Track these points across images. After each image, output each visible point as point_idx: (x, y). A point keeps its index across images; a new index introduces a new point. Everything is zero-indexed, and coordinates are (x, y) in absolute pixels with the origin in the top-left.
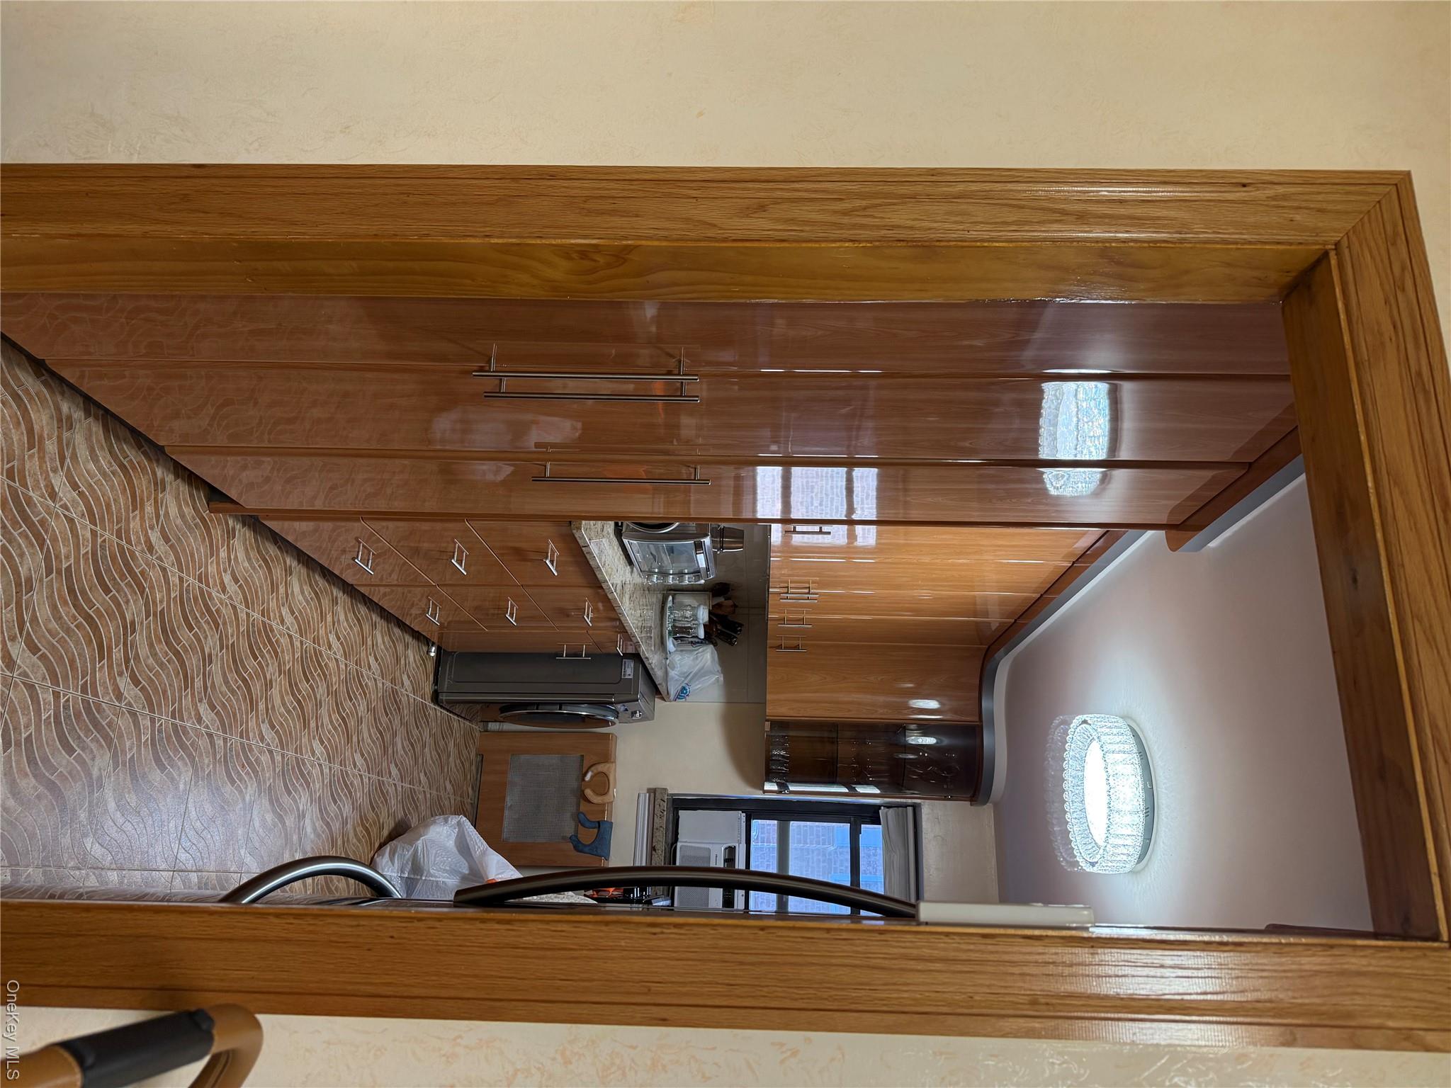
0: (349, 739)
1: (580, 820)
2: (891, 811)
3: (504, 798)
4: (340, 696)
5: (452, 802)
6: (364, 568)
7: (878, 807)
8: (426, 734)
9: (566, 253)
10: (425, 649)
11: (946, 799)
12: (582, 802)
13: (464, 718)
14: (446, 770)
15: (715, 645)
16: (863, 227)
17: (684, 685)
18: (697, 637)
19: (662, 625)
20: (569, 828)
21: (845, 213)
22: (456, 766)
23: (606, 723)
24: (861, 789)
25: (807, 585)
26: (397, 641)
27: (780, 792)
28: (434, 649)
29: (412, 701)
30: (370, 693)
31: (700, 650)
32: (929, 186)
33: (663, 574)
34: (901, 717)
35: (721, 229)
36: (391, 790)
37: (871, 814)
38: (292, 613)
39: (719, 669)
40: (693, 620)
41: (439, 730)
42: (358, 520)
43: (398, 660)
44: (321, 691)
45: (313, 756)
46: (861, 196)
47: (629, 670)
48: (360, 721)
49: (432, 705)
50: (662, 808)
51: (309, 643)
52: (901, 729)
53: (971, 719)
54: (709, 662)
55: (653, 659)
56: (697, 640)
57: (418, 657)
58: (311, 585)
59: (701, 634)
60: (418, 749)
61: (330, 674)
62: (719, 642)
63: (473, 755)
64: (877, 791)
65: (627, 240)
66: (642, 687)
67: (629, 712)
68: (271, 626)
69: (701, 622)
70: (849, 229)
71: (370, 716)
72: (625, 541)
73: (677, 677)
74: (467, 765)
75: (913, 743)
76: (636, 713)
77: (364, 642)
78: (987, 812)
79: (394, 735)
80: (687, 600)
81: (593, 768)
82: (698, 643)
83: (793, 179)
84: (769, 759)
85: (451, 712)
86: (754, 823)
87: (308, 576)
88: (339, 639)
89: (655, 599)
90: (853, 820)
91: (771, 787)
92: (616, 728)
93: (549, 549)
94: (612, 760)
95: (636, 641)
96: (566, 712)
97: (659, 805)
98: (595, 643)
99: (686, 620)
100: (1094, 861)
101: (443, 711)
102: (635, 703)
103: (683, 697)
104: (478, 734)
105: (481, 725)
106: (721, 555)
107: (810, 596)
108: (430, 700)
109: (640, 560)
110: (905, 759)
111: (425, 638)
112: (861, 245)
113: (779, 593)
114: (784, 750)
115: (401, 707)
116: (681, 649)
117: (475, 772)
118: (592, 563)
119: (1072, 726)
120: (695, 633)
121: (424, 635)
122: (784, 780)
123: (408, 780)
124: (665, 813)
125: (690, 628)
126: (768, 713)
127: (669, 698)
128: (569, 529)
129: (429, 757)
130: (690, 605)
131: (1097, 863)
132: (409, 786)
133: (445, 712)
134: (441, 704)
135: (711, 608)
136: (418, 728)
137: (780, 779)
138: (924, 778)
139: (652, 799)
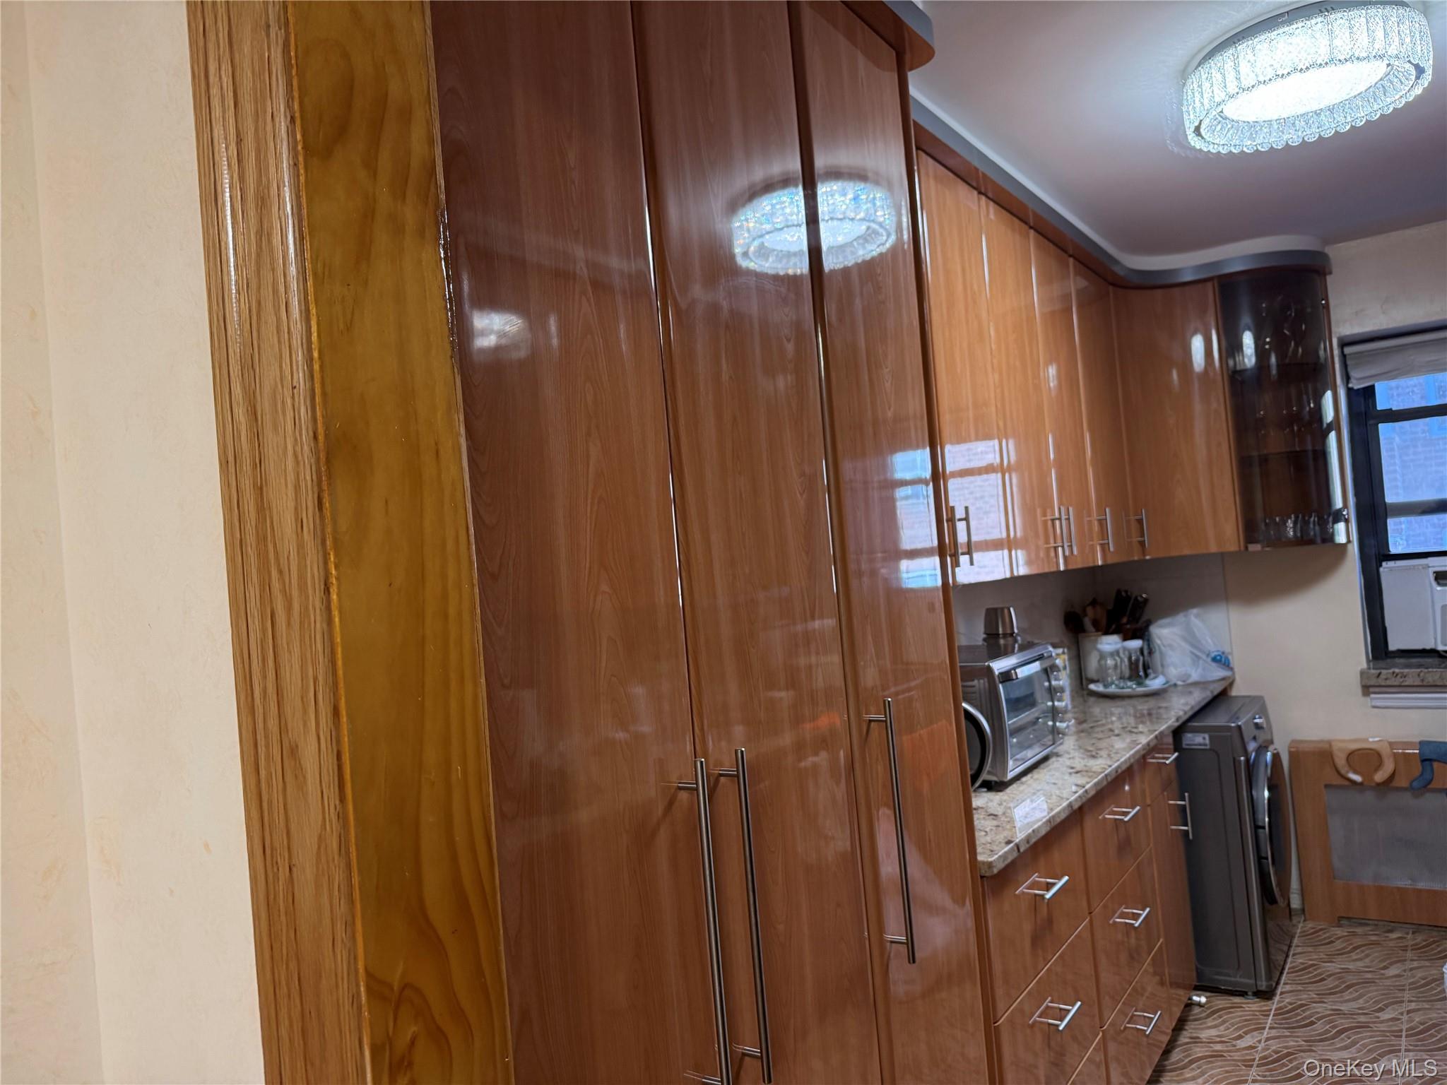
1: (1422, 786)
2: (1354, 374)
3: (1398, 889)
5: (1415, 964)
7: (1350, 392)
8: (1320, 1009)
10: (1196, 1010)
11: (1327, 307)
12: (1395, 784)
13: (1290, 946)
14: (1369, 976)
15: (1149, 623)
17: (1209, 660)
18: (1142, 650)
19: (1130, 697)
20: (1435, 801)
22: (1360, 959)
23: (1276, 757)
24: (1329, 415)
25: (1050, 523)
26: (1189, 1055)
27: (1347, 521)
28: (1196, 998)
29: (1274, 1033)
31: (1159, 642)
33: (1054, 713)
34: (1220, 380)
35: (324, 827)
37: (1361, 397)
39: (1182, 614)
40: (1118, 655)
41: (1312, 987)
43: (1217, 1056)
47: (1197, 740)
49: (1277, 998)
50: (1389, 676)
52: (1236, 379)
53: (1210, 291)
54: (1174, 630)
55: (1179, 707)
56: (1146, 647)
57: (1210, 1022)
59: (1136, 644)
60: (1345, 1023)
62: (1145, 618)
63: (1339, 932)
64: (1329, 394)
66: (1218, 719)
67: (1256, 732)
69: (1119, 645)
72: (1010, 775)
73: (1200, 670)
74: (1357, 941)
75: (1253, 360)
76: (1257, 724)
78: (1336, 253)
80: (1092, 664)
81: (1343, 772)
82: (1149, 645)
84: (1303, 540)
85: (1283, 969)
86: (1394, 550)
89: (1097, 709)
90: (1371, 422)
91: (1341, 533)
92: (1281, 745)
93: (1028, 894)
94: (1327, 746)
95: (1156, 737)
96: (1267, 819)
97: (1386, 679)
98: (1164, 790)
99: (1119, 663)
100: (1414, 72)
101: (1282, 982)
102: (1243, 727)
103: (1227, 658)
104: (1310, 925)
105: (1295, 920)
106: (1022, 640)
107: (1064, 517)
108: (1269, 1003)
109: (1037, 749)
110: (1278, 366)
111: (1183, 1012)
112: (334, 572)
113: (1065, 558)
114: (1285, 523)
115: (1286, 1051)
116: (1160, 669)
117: (1369, 928)
118: (1043, 832)
119: (1205, 150)
120: (1136, 652)
121: (1178, 1015)
122: (1329, 516)
123: (1394, 1041)
124: (1397, 670)
125: (1130, 658)
126: (1237, 549)
127: (1229, 677)
128: (994, 877)
129: (1354, 1005)
130: (1099, 661)
131: (1417, 67)
132: (1404, 1039)
133: (1284, 978)
134: (1274, 984)
135: (1100, 633)
136: (1312, 1023)
137: (1328, 522)
138: (1300, 338)
139: (1377, 690)
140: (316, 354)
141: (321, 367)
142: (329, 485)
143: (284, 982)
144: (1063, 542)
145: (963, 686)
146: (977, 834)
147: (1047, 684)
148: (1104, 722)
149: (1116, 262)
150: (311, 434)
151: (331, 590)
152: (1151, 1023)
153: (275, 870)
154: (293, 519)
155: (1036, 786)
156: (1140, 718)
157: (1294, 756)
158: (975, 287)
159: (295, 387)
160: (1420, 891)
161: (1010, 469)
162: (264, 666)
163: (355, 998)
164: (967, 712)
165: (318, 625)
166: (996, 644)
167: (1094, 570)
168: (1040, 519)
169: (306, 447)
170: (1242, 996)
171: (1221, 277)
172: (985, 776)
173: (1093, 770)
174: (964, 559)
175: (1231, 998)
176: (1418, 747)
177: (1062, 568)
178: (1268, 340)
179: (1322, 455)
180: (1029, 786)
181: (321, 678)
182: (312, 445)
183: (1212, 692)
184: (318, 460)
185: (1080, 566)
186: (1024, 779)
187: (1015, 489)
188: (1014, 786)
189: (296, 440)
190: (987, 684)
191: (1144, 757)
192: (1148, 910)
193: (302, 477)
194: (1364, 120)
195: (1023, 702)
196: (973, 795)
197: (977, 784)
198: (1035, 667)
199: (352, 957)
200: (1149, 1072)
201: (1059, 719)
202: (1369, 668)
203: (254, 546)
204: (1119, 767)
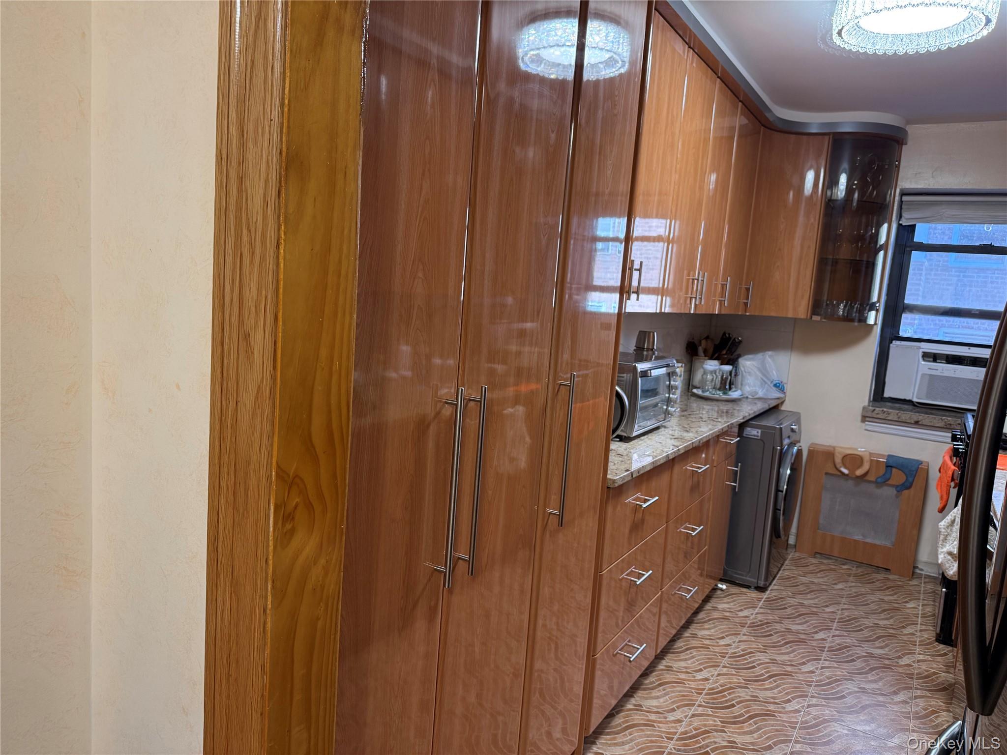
0: (788, 674)
1: (882, 482)
2: (905, 215)
3: (855, 541)
4: (750, 677)
5: (853, 584)
6: (639, 652)
7: (900, 226)
8: (792, 601)
9: (285, 537)
10: (719, 592)
11: (898, 167)
12: (869, 478)
13: (782, 565)
14: (824, 587)
15: (739, 356)
16: (264, 235)
17: (772, 385)
18: (731, 373)
19: (717, 400)
20: (888, 492)
21: (253, 253)
22: (822, 577)
23: (800, 452)
24: (882, 240)
25: (691, 281)
26: (709, 616)
27: (877, 311)
28: (720, 586)
29: (762, 611)
30: (750, 648)
31: (742, 369)
32: (231, 162)
33: (668, 401)
34: (819, 203)
35: (262, 381)
36: (838, 640)
37: (906, 231)
38: (673, 710)
39: (761, 354)
40: (715, 373)
41: (789, 589)
42: (594, 661)
43: (726, 618)
44: (743, 694)
45: (800, 711)
46: (238, 237)
47: (753, 432)
48: (774, 662)
49: (768, 592)
50: (880, 412)
51: (700, 699)
52: (830, 205)
53: (826, 142)
54: (754, 363)
55: (746, 411)
56: (734, 371)
57: (725, 600)
58: (653, 689)
59: (728, 368)
60: (804, 611)
61: (730, 683)
62: (737, 353)
63: (814, 561)
64: (886, 226)
65: (271, 475)
66: (770, 422)
67: (791, 434)
68: (682, 733)
69: (717, 367)
70: (266, 249)
71: (771, 651)
72: (635, 434)
73: (764, 390)
74: (823, 567)
75: (844, 193)
76: (792, 429)
77: (706, 647)
78: (913, 131)
79: (789, 631)
80: (698, 377)
81: (838, 466)
82: (736, 370)
83: (222, 303)
84: (847, 319)
85: (775, 577)
86: (902, 334)
87: (645, 689)
88: (701, 670)
89: (695, 404)
90: (908, 249)
91: (872, 317)
92: (804, 445)
93: (633, 503)
94: (832, 449)
95: (728, 426)
96: (785, 487)
97: (877, 414)
98: (726, 460)
99: (714, 379)
100: (984, 21)
101: (773, 583)
102: (783, 429)
103: (783, 386)
104: (797, 554)
105: (789, 550)
106: (658, 354)
107: (700, 279)
108: (763, 594)
109: (653, 421)
110: (858, 201)
111: (710, 592)
112: (283, 236)
113: (696, 305)
114: (839, 305)
115: (766, 621)
116: (740, 386)
117: (830, 561)
118: (648, 469)
119: (842, 46)
120: (727, 373)
121: (707, 593)
122: (867, 306)
123: (830, 624)
124: (885, 410)
125: (722, 376)
126: (805, 317)
127: (781, 398)
128: (615, 488)
129: (812, 602)
130: (702, 375)
131: (987, 17)
132: (835, 623)
133: (774, 582)
134: (768, 584)
135: (707, 358)
136: (785, 608)
137: (866, 309)
138: (877, 185)
139: (871, 420)
140: (286, 102)
141: (289, 110)
142: (286, 183)
143: (226, 465)
144: (696, 295)
145: (618, 376)
146: (609, 464)
147: (668, 383)
148: (698, 412)
149: (769, 110)
150: (279, 151)
151: (280, 247)
152: (691, 593)
153: (228, 402)
154: (262, 200)
155: (649, 442)
156: (721, 413)
157: (811, 453)
158: (675, 113)
159: (272, 120)
160: (867, 543)
161: (673, 241)
162: (233, 284)
163: (269, 477)
164: (617, 393)
165: (271, 266)
166: (641, 353)
167: (712, 316)
168: (685, 277)
169: (274, 158)
170: (748, 588)
171: (836, 134)
172: (619, 432)
173: (686, 438)
174: (634, 296)
175: (741, 589)
176: (886, 458)
177: (692, 312)
178: (856, 182)
179: (872, 265)
180: (645, 442)
181: (269, 297)
182: (279, 158)
183: (769, 405)
184: (281, 168)
185: (704, 312)
186: (642, 438)
187: (674, 255)
188: (636, 441)
189: (269, 153)
190: (631, 377)
191: (718, 436)
192: (702, 527)
193: (270, 176)
194: (947, 46)
195: (651, 392)
196: (611, 442)
197: (614, 436)
198: (663, 371)
199: (270, 455)
200: (683, 622)
201: (671, 405)
202: (869, 406)
203: (234, 213)
204: (701, 439)
